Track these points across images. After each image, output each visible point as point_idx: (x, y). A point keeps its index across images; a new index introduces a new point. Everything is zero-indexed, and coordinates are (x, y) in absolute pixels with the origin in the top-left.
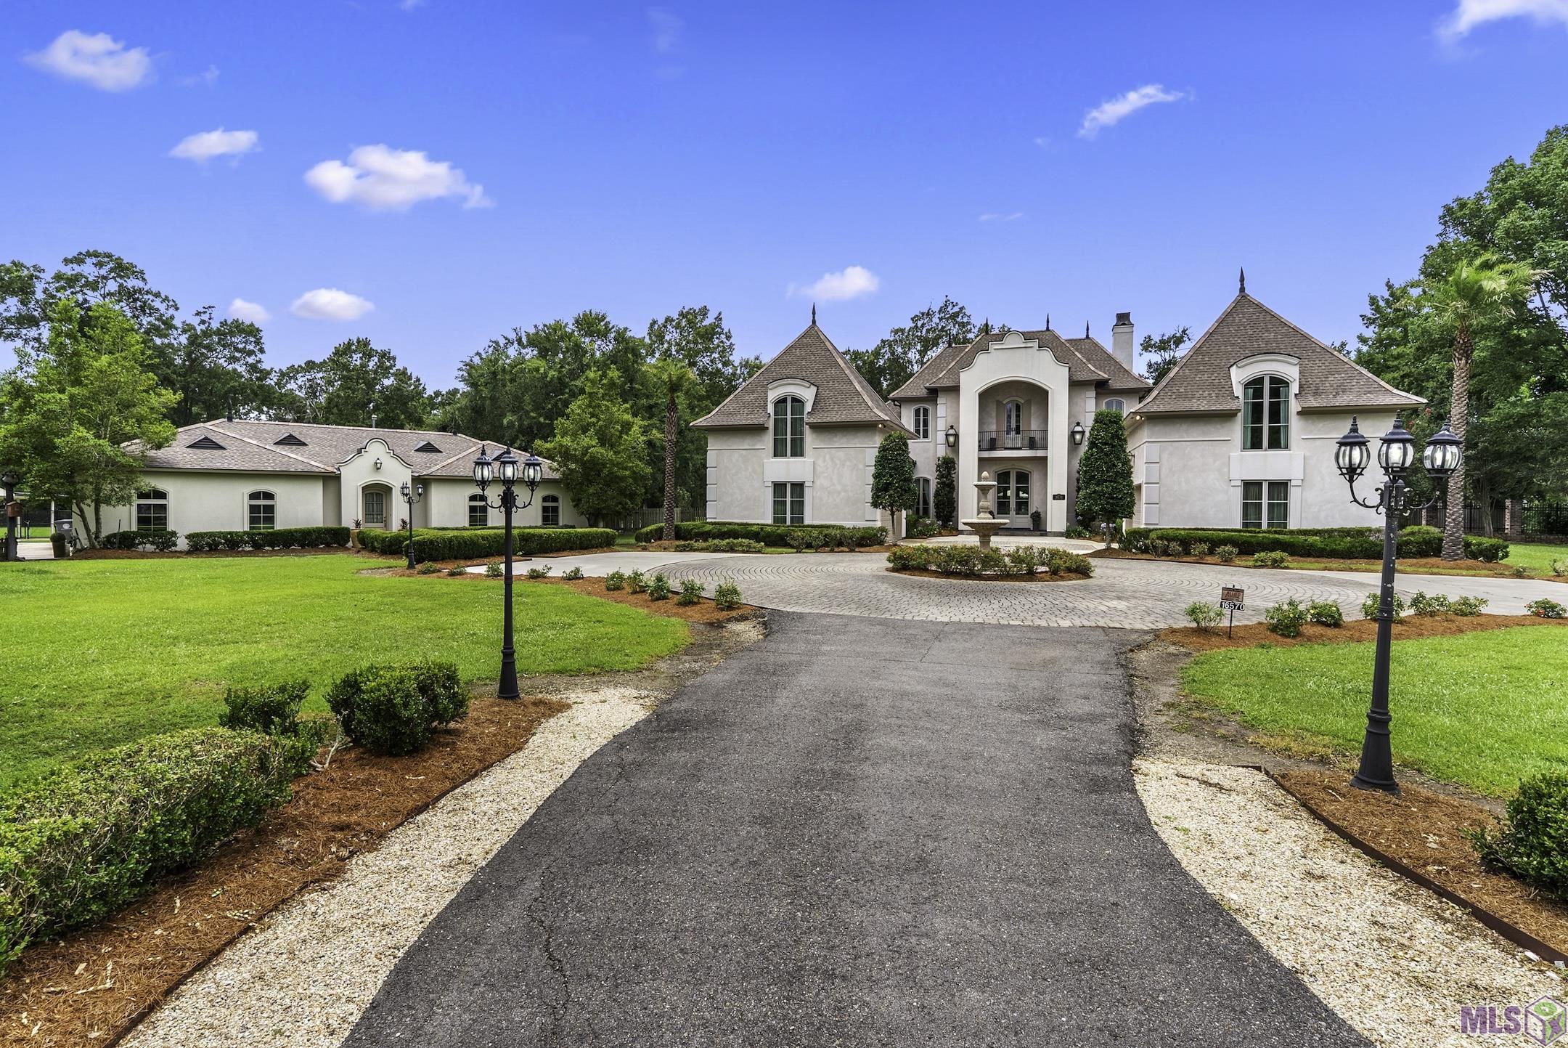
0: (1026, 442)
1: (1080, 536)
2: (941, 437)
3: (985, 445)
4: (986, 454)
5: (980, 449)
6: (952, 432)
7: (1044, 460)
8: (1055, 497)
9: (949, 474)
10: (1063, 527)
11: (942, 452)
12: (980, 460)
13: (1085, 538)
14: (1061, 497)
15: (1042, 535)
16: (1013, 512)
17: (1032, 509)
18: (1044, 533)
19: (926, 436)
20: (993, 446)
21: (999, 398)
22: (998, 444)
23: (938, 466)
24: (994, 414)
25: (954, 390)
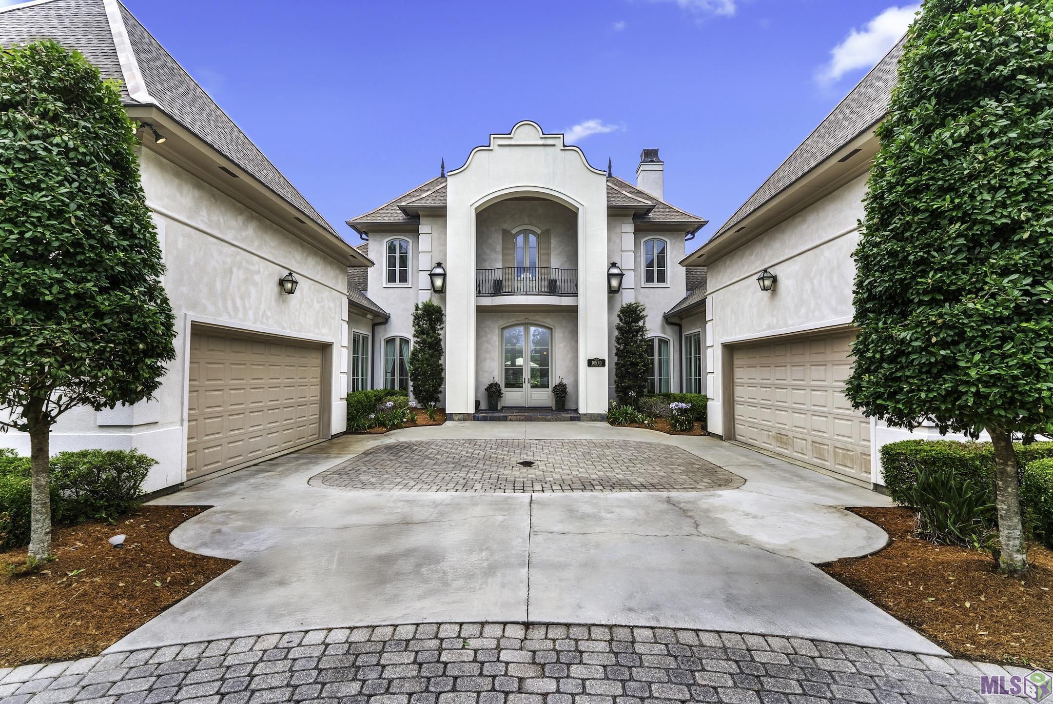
0: (545, 285)
1: (632, 422)
2: (424, 280)
3: (488, 287)
4: (487, 302)
5: (479, 294)
6: (439, 271)
7: (573, 311)
8: (590, 363)
9: (434, 329)
10: (602, 408)
11: (425, 297)
12: (481, 311)
13: (641, 425)
14: (601, 363)
15: (572, 419)
16: (527, 386)
17: (554, 381)
18: (576, 417)
19: (404, 279)
20: (498, 289)
21: (505, 226)
22: (506, 287)
23: (417, 318)
24: (499, 248)
25: (439, 213)
